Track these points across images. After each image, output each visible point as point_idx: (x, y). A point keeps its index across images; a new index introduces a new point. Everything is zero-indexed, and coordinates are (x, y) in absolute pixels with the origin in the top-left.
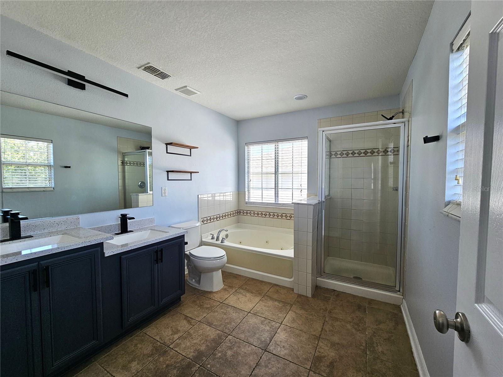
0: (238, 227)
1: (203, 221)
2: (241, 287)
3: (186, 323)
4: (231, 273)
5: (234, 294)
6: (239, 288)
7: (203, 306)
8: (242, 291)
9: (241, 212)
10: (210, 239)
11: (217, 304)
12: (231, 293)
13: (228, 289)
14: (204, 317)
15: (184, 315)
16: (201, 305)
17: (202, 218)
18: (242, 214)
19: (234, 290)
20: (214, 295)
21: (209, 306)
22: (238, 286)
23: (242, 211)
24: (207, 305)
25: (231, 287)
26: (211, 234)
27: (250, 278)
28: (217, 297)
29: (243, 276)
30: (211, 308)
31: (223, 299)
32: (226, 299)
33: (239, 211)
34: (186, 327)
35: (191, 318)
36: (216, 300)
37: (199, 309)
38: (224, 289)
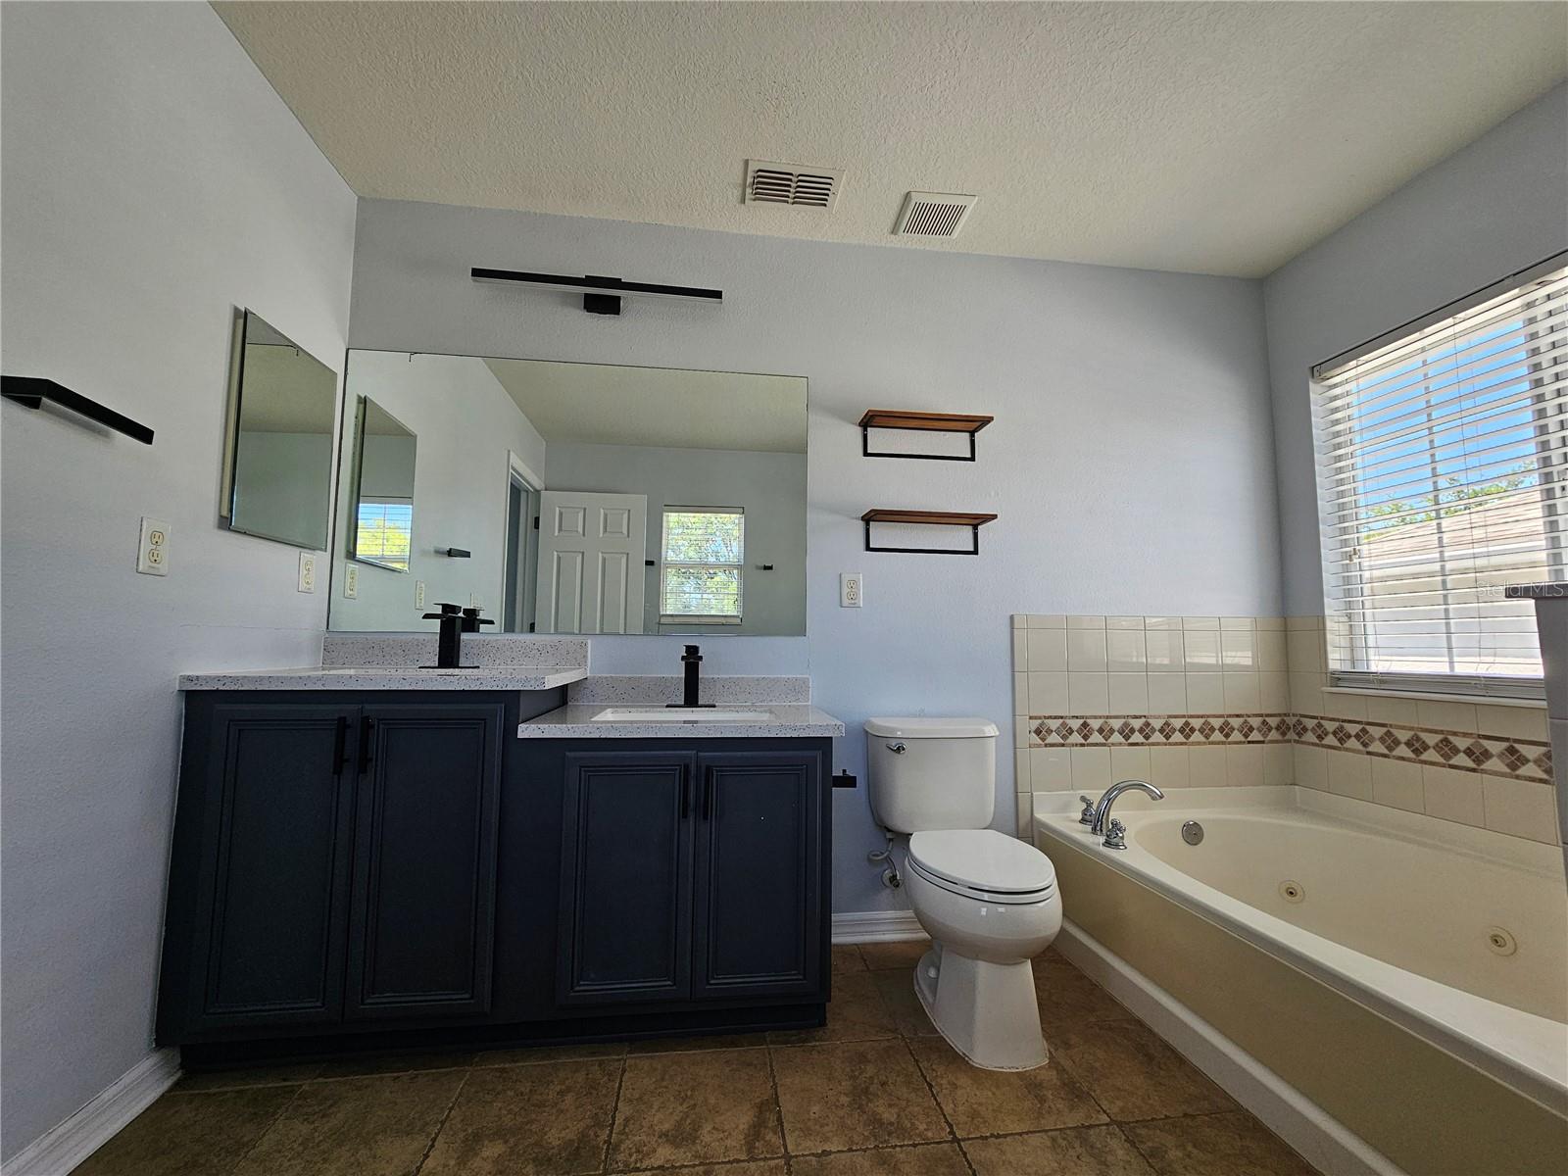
0: (1289, 806)
1: (1038, 732)
2: (1128, 1130)
3: (741, 1127)
4: (1140, 1023)
5: (1054, 1140)
6: (1120, 1125)
7: (870, 1101)
8: (1120, 1153)
9: (1305, 729)
10: (1074, 821)
11: (930, 1134)
12: (1048, 1123)
13: (1049, 1094)
14: (825, 1153)
15: (775, 1086)
16: (867, 1088)
17: (1036, 718)
18: (1310, 737)
19: (1074, 1119)
20: (963, 1080)
21: (889, 1115)
22: (1122, 1110)
23: (1310, 723)
24: (890, 1106)
25: (1075, 1093)
26: (1083, 799)
27: (1238, 1108)
28: (961, 1098)
29: (1196, 1072)
30: (890, 1134)
31: (977, 1128)
32: (998, 1136)
33: (1291, 721)
34: (729, 1142)
35: (780, 1120)
36: (948, 1109)
37: (844, 1100)
38: (1029, 1083)
